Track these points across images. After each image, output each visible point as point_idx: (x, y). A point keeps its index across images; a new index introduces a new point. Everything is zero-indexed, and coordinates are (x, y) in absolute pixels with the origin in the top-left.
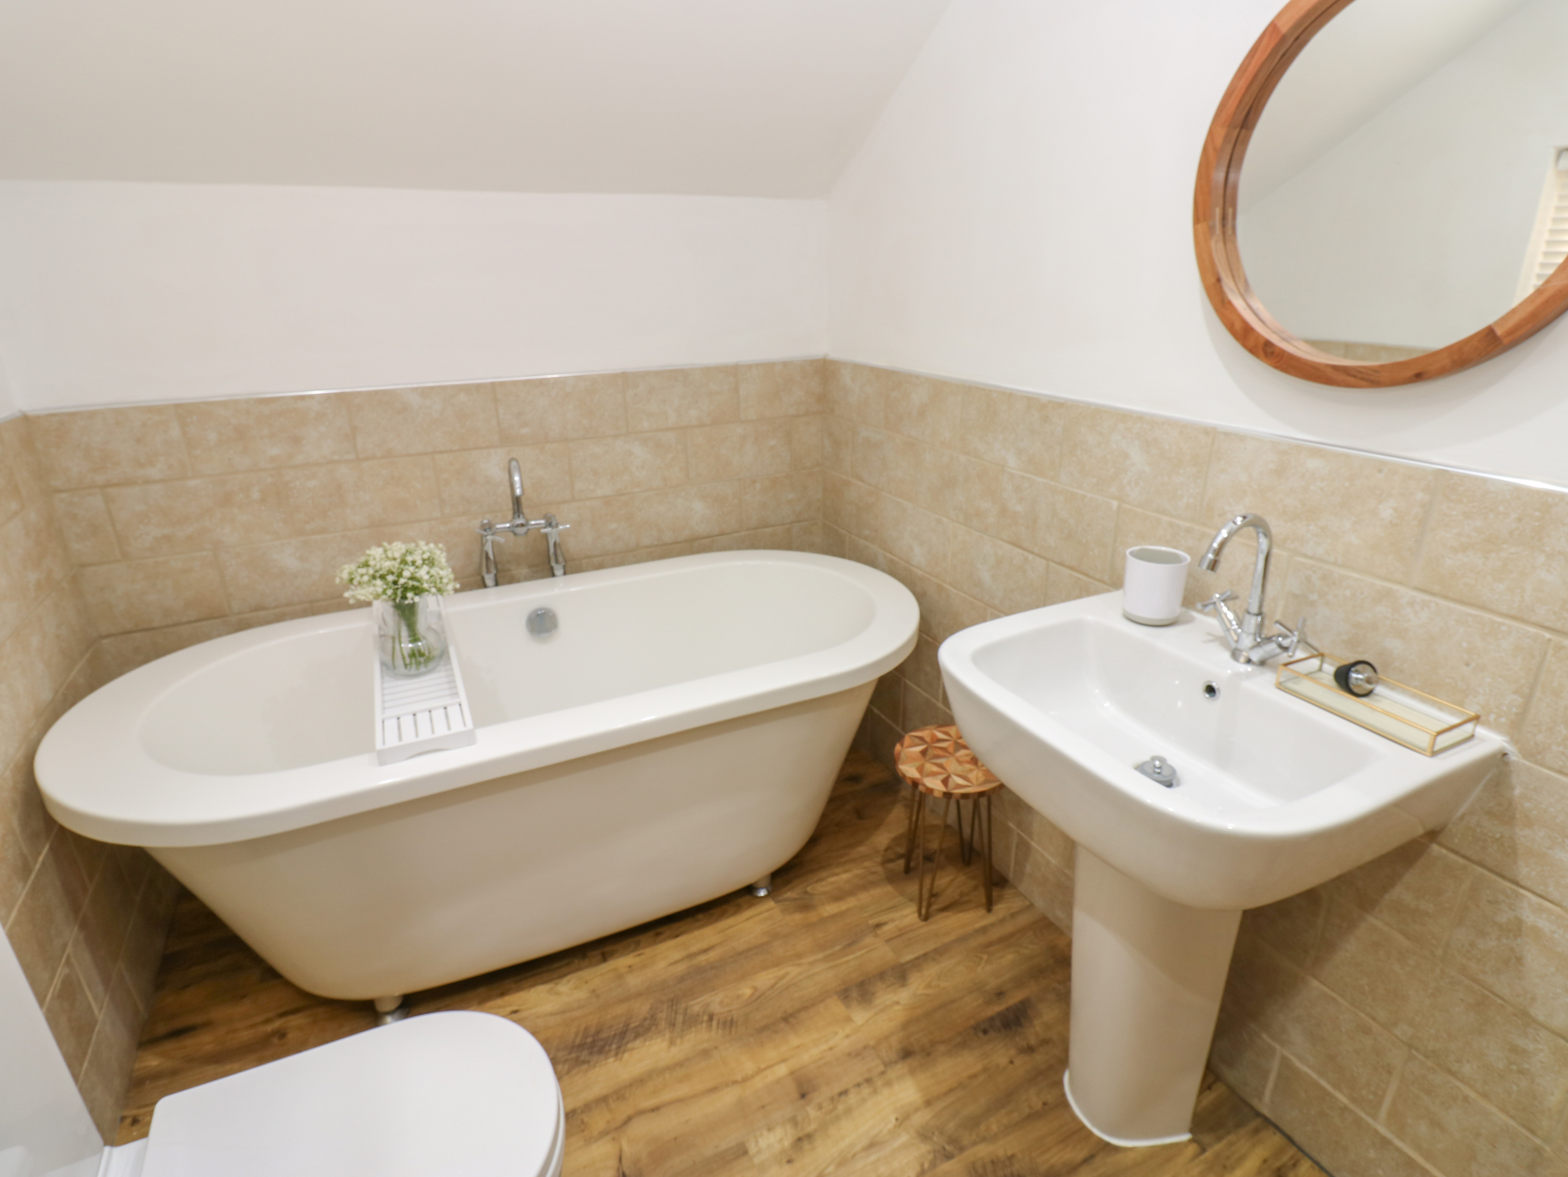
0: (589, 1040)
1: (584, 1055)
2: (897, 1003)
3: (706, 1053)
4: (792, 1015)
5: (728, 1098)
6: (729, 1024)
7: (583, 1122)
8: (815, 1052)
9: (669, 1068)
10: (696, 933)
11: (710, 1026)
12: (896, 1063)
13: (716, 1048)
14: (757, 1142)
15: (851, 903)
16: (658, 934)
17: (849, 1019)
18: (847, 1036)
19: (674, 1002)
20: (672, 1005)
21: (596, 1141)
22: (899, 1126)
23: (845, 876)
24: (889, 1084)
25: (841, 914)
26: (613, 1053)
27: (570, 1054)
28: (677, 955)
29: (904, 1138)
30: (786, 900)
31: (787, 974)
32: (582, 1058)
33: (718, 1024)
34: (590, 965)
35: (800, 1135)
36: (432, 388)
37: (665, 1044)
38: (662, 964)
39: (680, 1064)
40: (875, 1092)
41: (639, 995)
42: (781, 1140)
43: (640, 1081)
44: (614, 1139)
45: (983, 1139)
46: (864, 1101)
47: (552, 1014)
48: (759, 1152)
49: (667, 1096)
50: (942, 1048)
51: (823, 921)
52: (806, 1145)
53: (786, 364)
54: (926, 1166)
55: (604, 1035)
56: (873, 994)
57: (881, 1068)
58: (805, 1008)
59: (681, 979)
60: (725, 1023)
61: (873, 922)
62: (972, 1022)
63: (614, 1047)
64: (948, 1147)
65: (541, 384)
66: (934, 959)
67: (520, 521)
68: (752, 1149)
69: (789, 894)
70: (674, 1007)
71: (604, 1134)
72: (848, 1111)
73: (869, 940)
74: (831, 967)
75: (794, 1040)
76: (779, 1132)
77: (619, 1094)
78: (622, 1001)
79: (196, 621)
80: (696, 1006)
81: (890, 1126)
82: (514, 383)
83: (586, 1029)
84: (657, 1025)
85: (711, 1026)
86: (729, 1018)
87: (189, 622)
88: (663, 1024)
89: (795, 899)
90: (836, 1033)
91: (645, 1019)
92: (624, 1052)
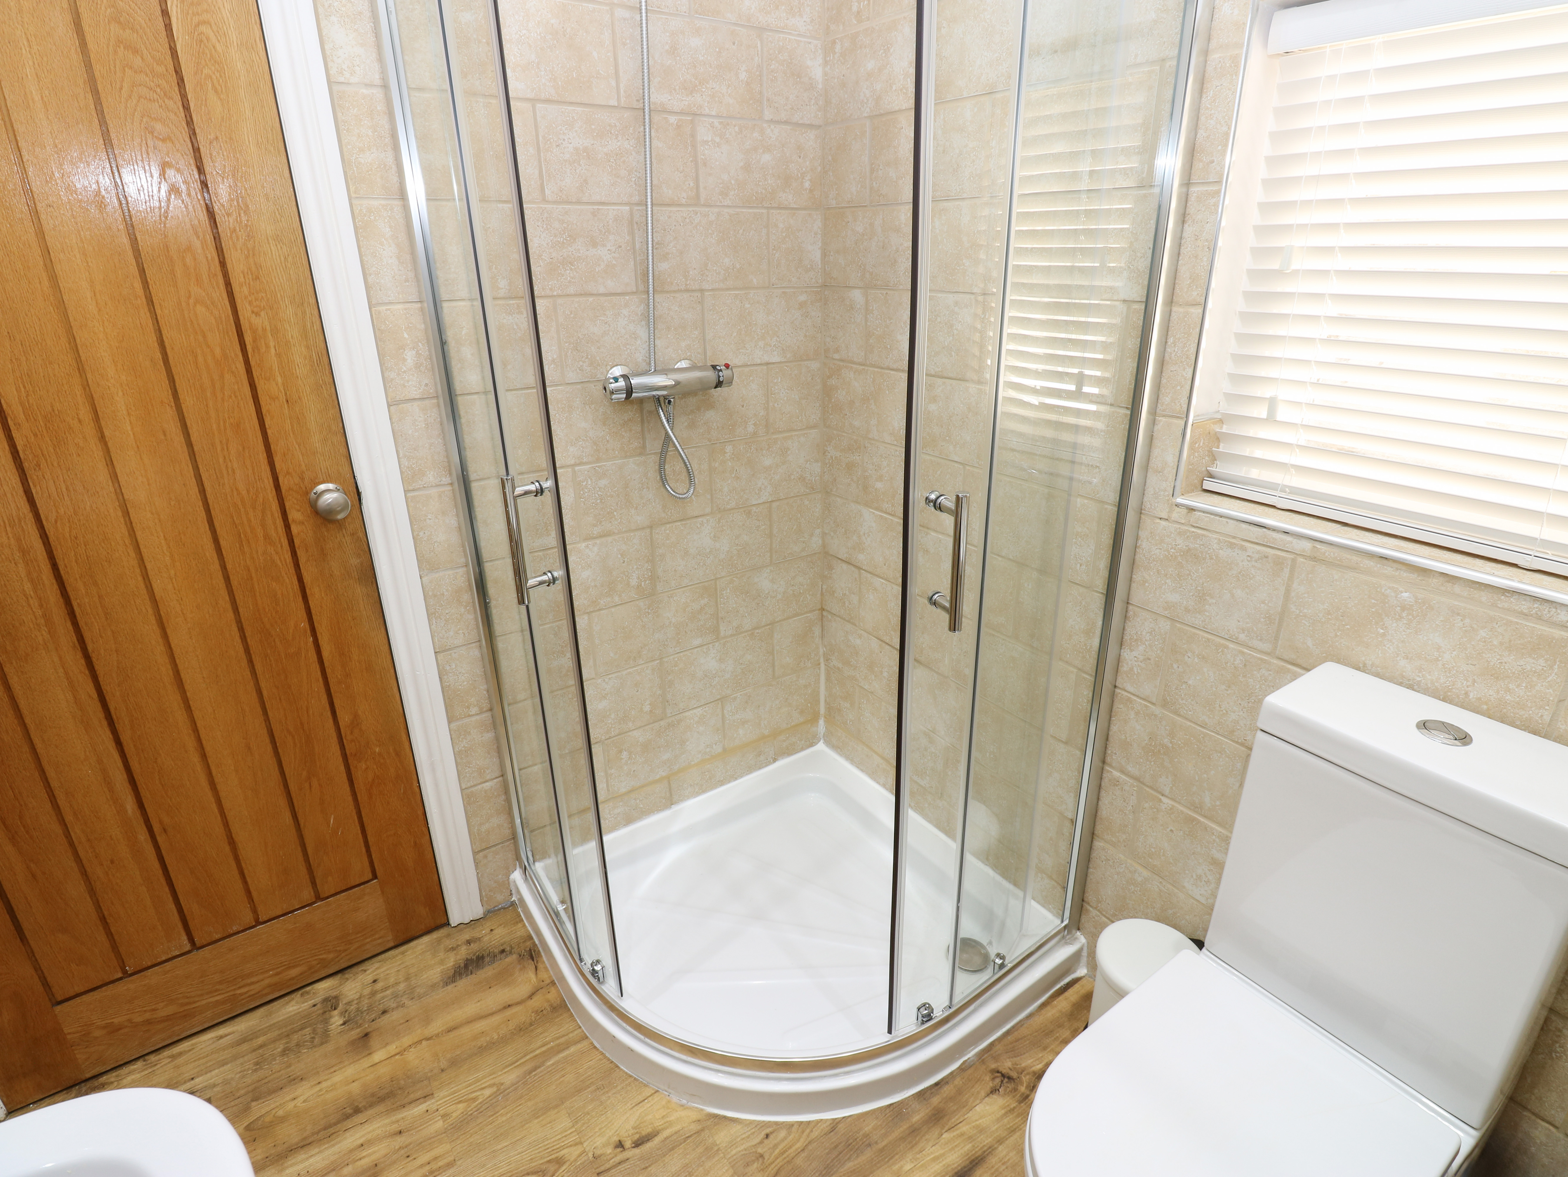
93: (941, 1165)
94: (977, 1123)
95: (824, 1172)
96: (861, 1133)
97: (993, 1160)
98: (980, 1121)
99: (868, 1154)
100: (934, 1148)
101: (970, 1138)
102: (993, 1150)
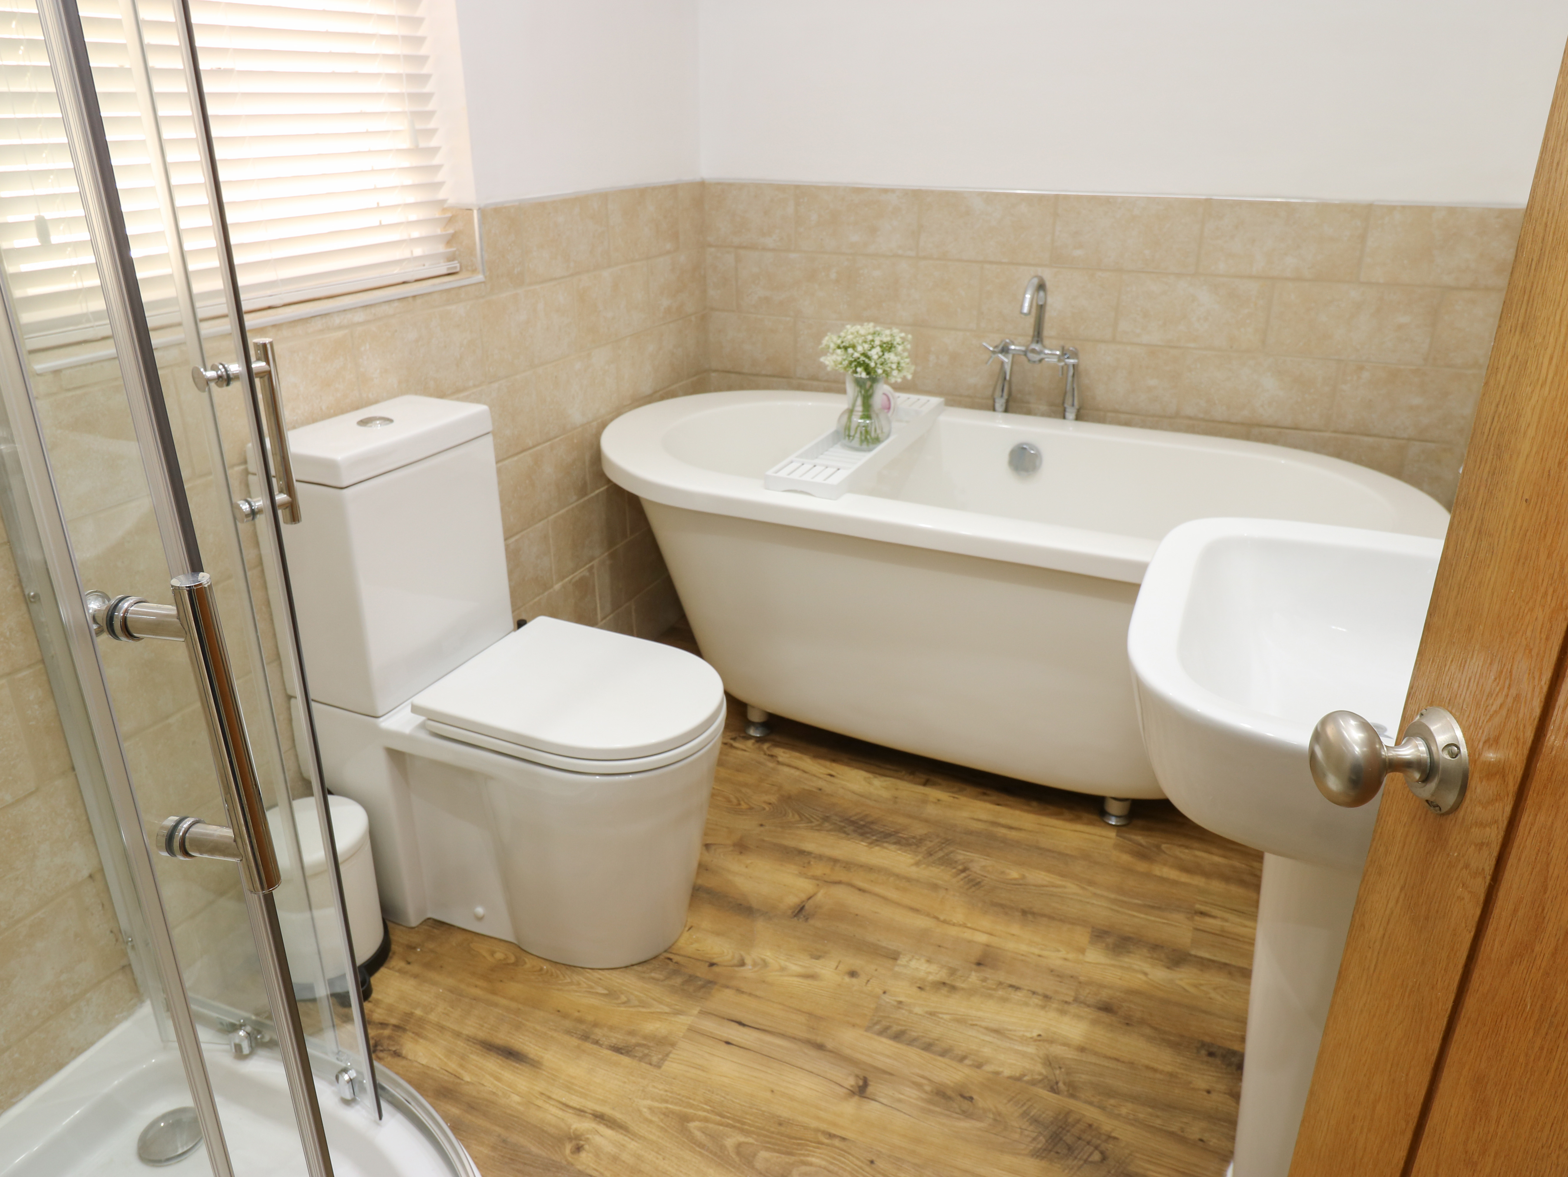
0: (862, 823)
1: (850, 829)
2: (1146, 974)
3: (935, 887)
4: (1033, 914)
5: (921, 922)
6: (974, 883)
7: (809, 863)
8: (1023, 948)
9: (898, 876)
10: (1017, 813)
11: (957, 874)
12: (1089, 1006)
13: (947, 889)
14: (910, 960)
15: (1198, 881)
16: (985, 794)
17: (1082, 951)
18: (1066, 959)
19: (948, 842)
20: (943, 843)
21: (806, 878)
22: (1035, 1041)
23: (1217, 859)
24: (1063, 1012)
25: (1175, 883)
26: (869, 841)
27: (840, 821)
28: (984, 816)
29: (1031, 1049)
30: (1130, 840)
31: (1065, 887)
32: (846, 829)
33: (965, 877)
34: (911, 781)
35: (947, 982)
36: (997, 194)
37: (912, 861)
38: (965, 814)
39: (908, 880)
40: (1043, 1007)
41: (926, 821)
42: (930, 973)
43: (870, 869)
44: (818, 885)
45: (1103, 1108)
46: (1026, 1004)
47: (854, 792)
48: (905, 966)
49: (878, 889)
50: (1148, 1031)
51: (1148, 876)
52: (944, 991)
53: (1452, 210)
54: (1026, 1078)
55: (875, 827)
56: (1129, 952)
57: (1070, 999)
58: (1051, 918)
59: (970, 833)
60: (972, 880)
61: (1198, 906)
62: (1207, 1039)
63: (874, 838)
64: (1061, 1085)
65: (1107, 202)
66: (1230, 973)
67: (1037, 347)
68: (903, 961)
69: (1140, 839)
70: (944, 845)
71: (814, 878)
72: (1004, 1000)
73: (1180, 917)
74: (1112, 909)
75: (1015, 929)
76: (933, 968)
77: (848, 866)
78: (910, 816)
79: (770, 376)
80: (961, 855)
81: (1028, 1035)
82: (1079, 198)
83: (867, 816)
84: (918, 846)
85: (959, 874)
86: (979, 880)
87: (767, 376)
88: (923, 849)
89: (1141, 845)
90: (1059, 951)
91: (914, 837)
92: (877, 845)
93: (502, 1072)
94: (442, 1057)
95: (554, 1169)
96: (492, 1154)
97: (481, 1035)
98: (440, 1055)
99: (515, 1138)
100: (485, 1084)
101: (463, 1057)
102: (470, 1037)
